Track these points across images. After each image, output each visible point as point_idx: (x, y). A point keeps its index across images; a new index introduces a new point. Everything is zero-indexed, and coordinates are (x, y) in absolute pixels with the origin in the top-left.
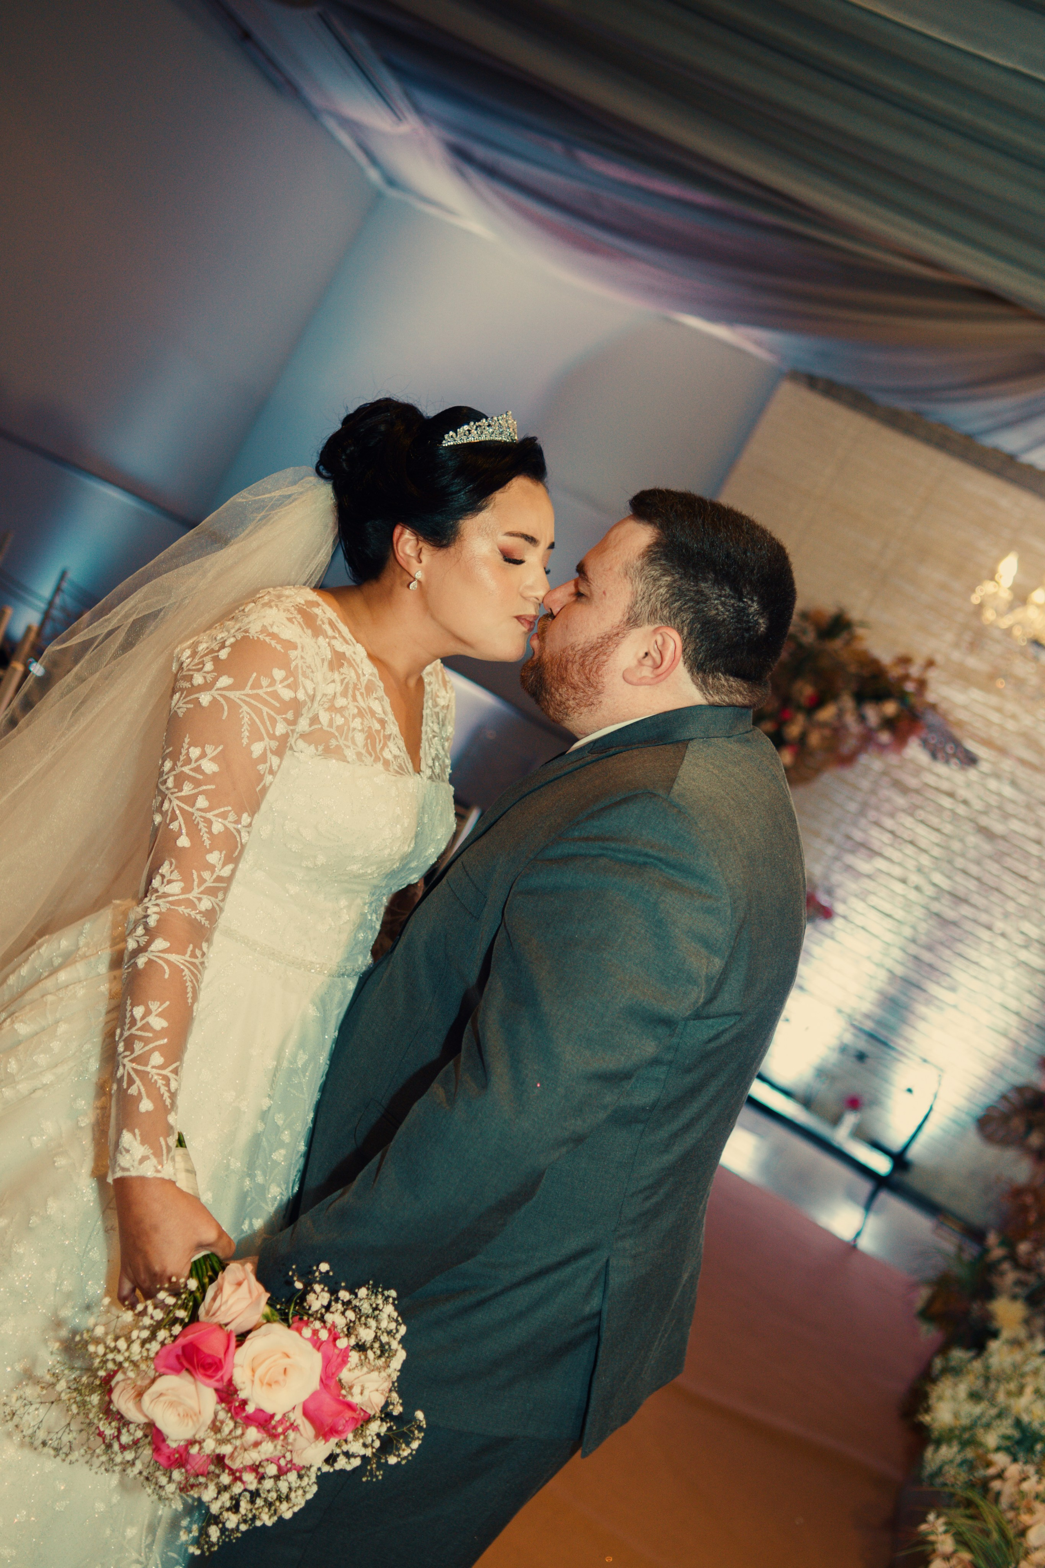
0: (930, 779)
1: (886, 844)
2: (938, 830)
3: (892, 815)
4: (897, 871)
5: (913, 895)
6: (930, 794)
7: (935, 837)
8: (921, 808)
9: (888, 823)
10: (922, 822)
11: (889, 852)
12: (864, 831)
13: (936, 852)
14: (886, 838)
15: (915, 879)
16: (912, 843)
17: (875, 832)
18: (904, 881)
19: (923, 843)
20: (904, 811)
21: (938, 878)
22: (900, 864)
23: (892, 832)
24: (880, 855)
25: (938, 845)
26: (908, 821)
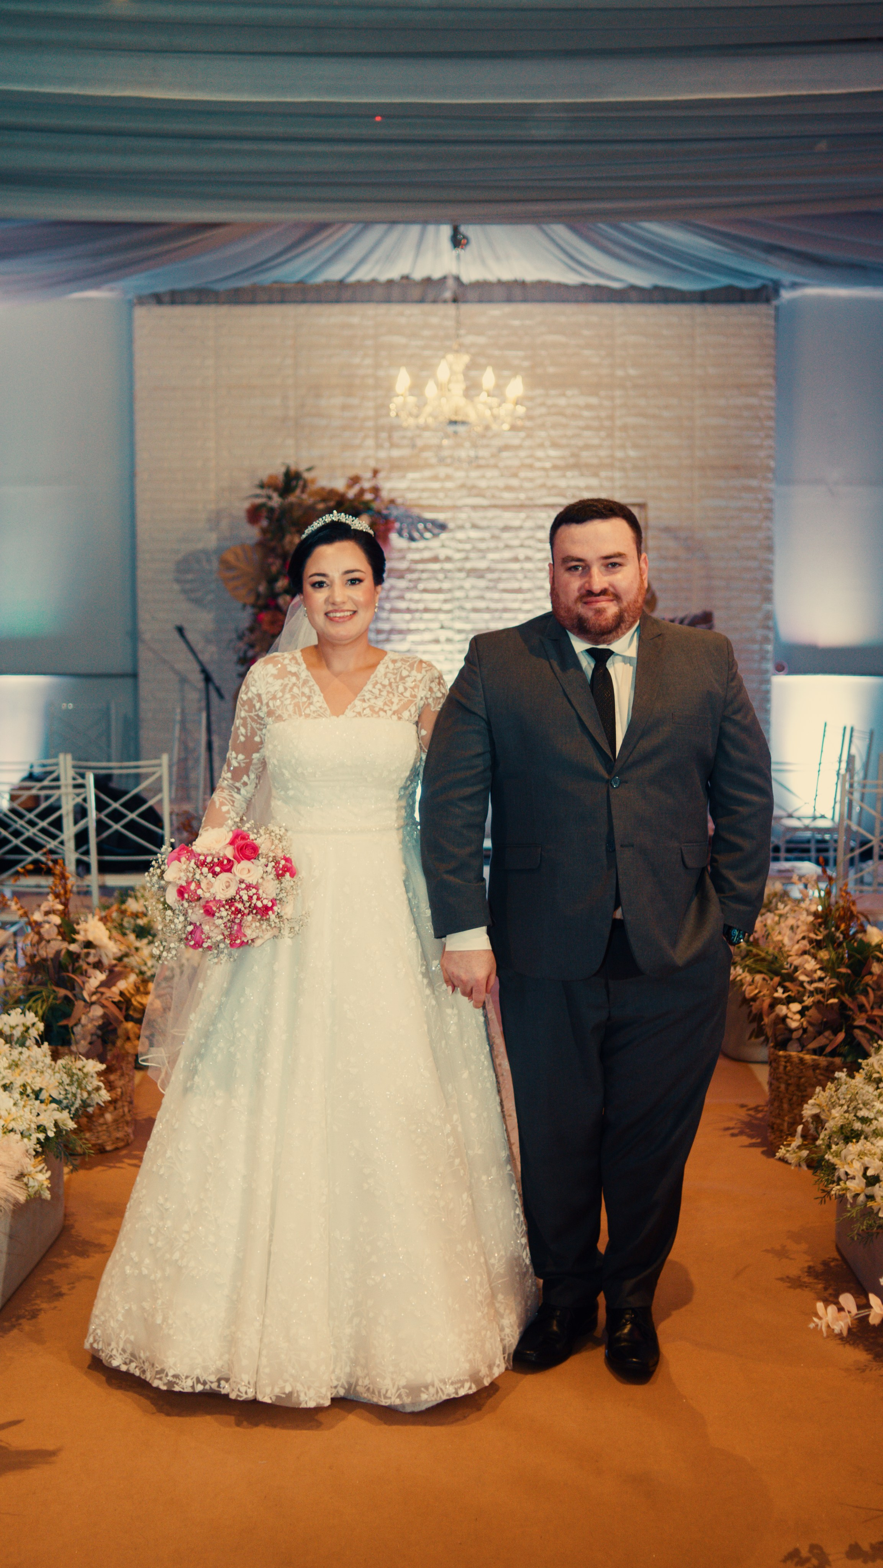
0: (417, 556)
1: (408, 622)
2: (439, 591)
3: (402, 598)
4: (428, 636)
5: (448, 647)
6: (420, 566)
7: (441, 596)
8: (419, 579)
9: (402, 605)
10: (425, 591)
11: (413, 626)
12: (388, 620)
13: (447, 607)
14: (408, 616)
15: (443, 635)
16: (426, 610)
17: (395, 616)
18: (437, 641)
19: (436, 606)
20: (408, 589)
21: (459, 625)
22: (427, 630)
23: (408, 611)
24: (409, 631)
25: (446, 601)
26: (416, 596)
